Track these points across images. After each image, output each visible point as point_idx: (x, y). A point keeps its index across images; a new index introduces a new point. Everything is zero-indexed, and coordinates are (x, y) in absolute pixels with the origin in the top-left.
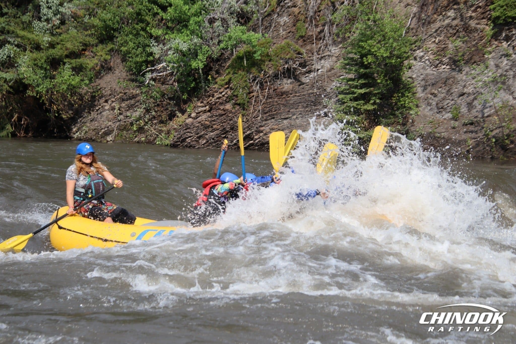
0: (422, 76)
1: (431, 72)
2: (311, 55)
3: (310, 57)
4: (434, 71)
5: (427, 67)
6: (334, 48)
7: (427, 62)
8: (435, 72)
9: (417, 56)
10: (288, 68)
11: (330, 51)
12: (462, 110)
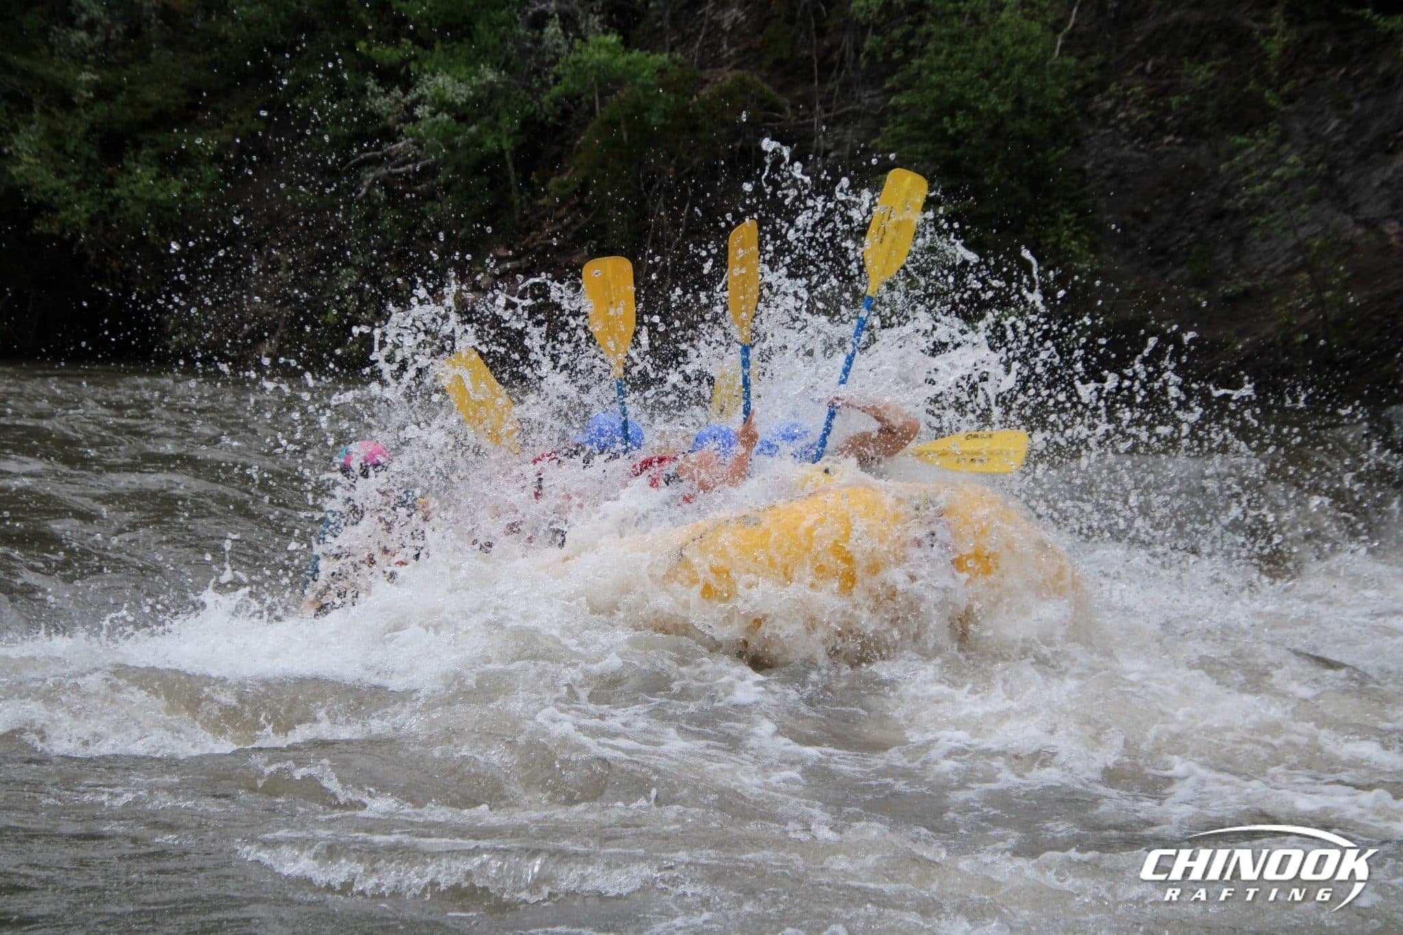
0: (1110, 166)
1: (1135, 155)
2: (807, 112)
3: (803, 118)
4: (1143, 150)
5: (1123, 142)
6: (870, 92)
7: (1123, 126)
8: (1144, 155)
9: (1096, 109)
10: (742, 148)
11: (859, 102)
12: (1218, 258)
